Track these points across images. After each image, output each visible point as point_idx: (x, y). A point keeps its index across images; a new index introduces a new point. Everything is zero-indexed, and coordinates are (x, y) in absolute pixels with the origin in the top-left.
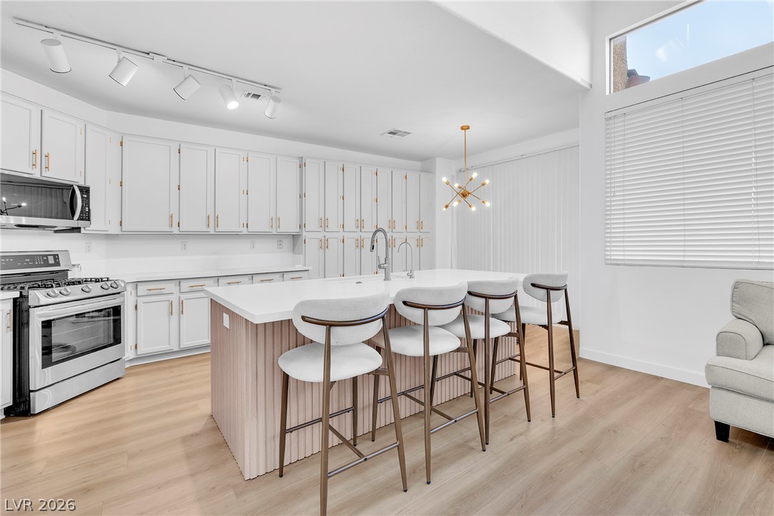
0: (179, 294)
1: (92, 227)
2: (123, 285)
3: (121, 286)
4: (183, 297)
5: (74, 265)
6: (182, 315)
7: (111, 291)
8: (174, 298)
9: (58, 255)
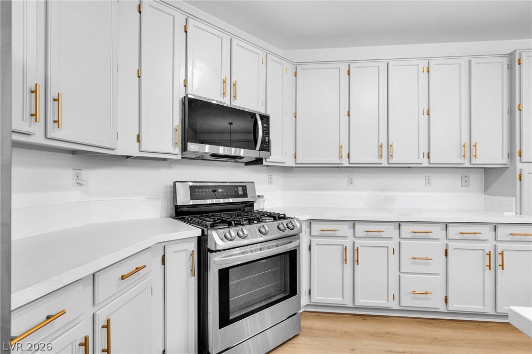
0: (353, 239)
1: (271, 159)
2: (298, 225)
3: (297, 227)
4: (358, 243)
5: (259, 196)
6: (356, 265)
7: (288, 232)
8: (348, 242)
9: (246, 186)
